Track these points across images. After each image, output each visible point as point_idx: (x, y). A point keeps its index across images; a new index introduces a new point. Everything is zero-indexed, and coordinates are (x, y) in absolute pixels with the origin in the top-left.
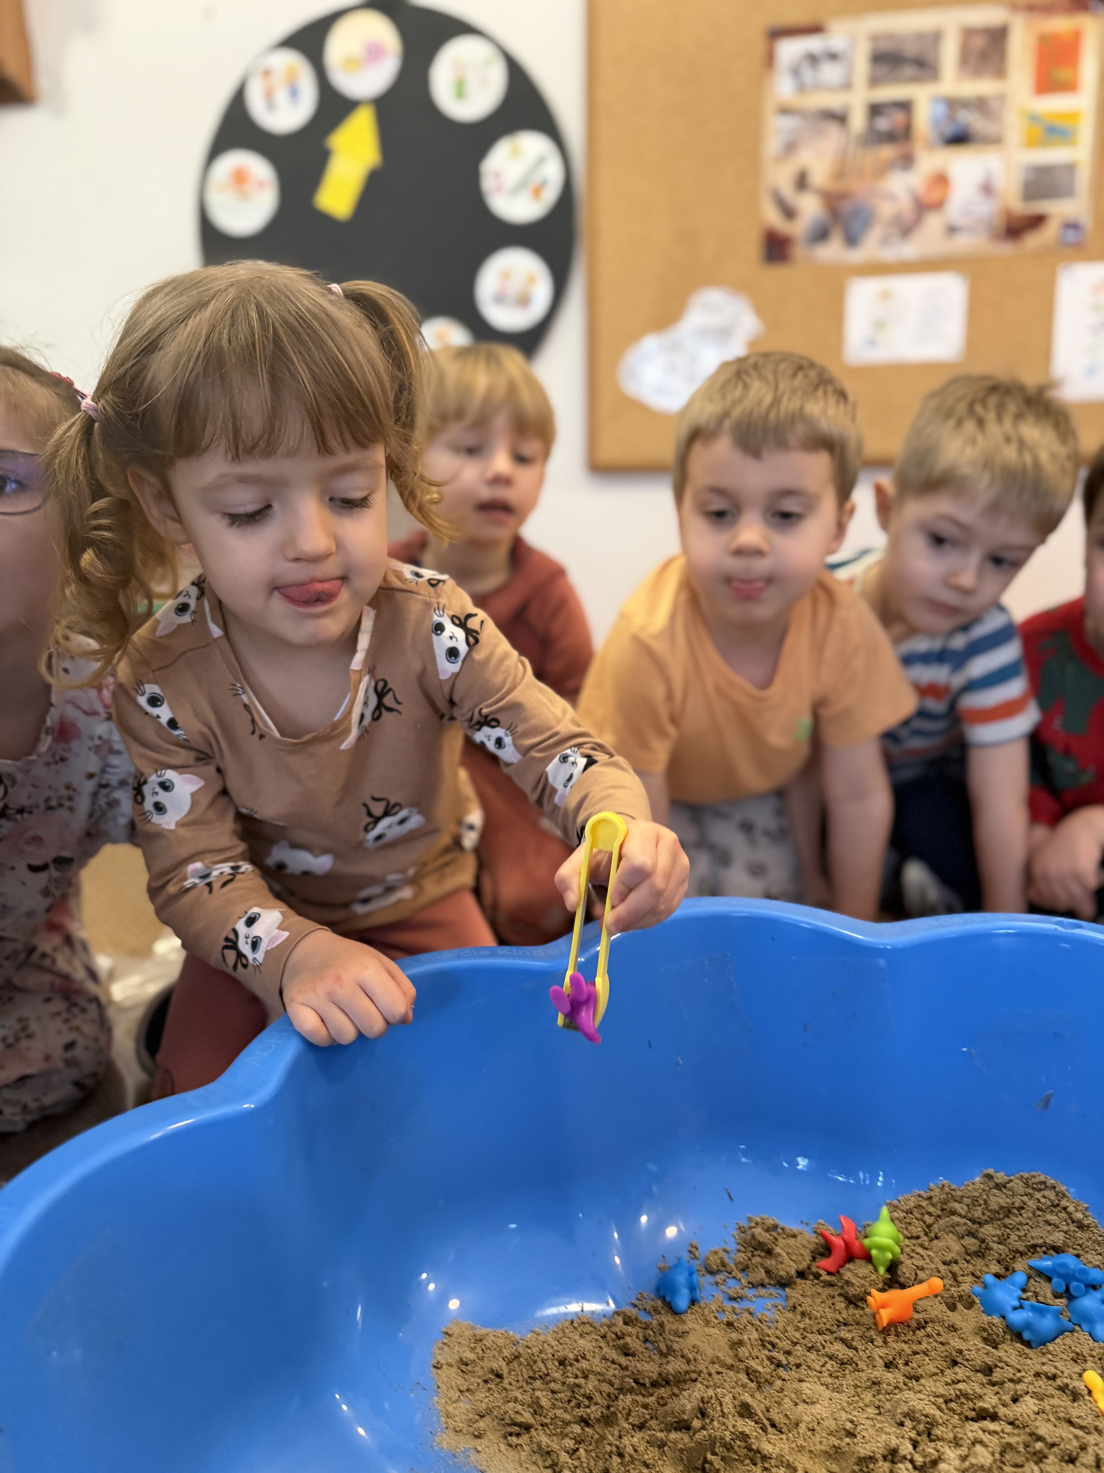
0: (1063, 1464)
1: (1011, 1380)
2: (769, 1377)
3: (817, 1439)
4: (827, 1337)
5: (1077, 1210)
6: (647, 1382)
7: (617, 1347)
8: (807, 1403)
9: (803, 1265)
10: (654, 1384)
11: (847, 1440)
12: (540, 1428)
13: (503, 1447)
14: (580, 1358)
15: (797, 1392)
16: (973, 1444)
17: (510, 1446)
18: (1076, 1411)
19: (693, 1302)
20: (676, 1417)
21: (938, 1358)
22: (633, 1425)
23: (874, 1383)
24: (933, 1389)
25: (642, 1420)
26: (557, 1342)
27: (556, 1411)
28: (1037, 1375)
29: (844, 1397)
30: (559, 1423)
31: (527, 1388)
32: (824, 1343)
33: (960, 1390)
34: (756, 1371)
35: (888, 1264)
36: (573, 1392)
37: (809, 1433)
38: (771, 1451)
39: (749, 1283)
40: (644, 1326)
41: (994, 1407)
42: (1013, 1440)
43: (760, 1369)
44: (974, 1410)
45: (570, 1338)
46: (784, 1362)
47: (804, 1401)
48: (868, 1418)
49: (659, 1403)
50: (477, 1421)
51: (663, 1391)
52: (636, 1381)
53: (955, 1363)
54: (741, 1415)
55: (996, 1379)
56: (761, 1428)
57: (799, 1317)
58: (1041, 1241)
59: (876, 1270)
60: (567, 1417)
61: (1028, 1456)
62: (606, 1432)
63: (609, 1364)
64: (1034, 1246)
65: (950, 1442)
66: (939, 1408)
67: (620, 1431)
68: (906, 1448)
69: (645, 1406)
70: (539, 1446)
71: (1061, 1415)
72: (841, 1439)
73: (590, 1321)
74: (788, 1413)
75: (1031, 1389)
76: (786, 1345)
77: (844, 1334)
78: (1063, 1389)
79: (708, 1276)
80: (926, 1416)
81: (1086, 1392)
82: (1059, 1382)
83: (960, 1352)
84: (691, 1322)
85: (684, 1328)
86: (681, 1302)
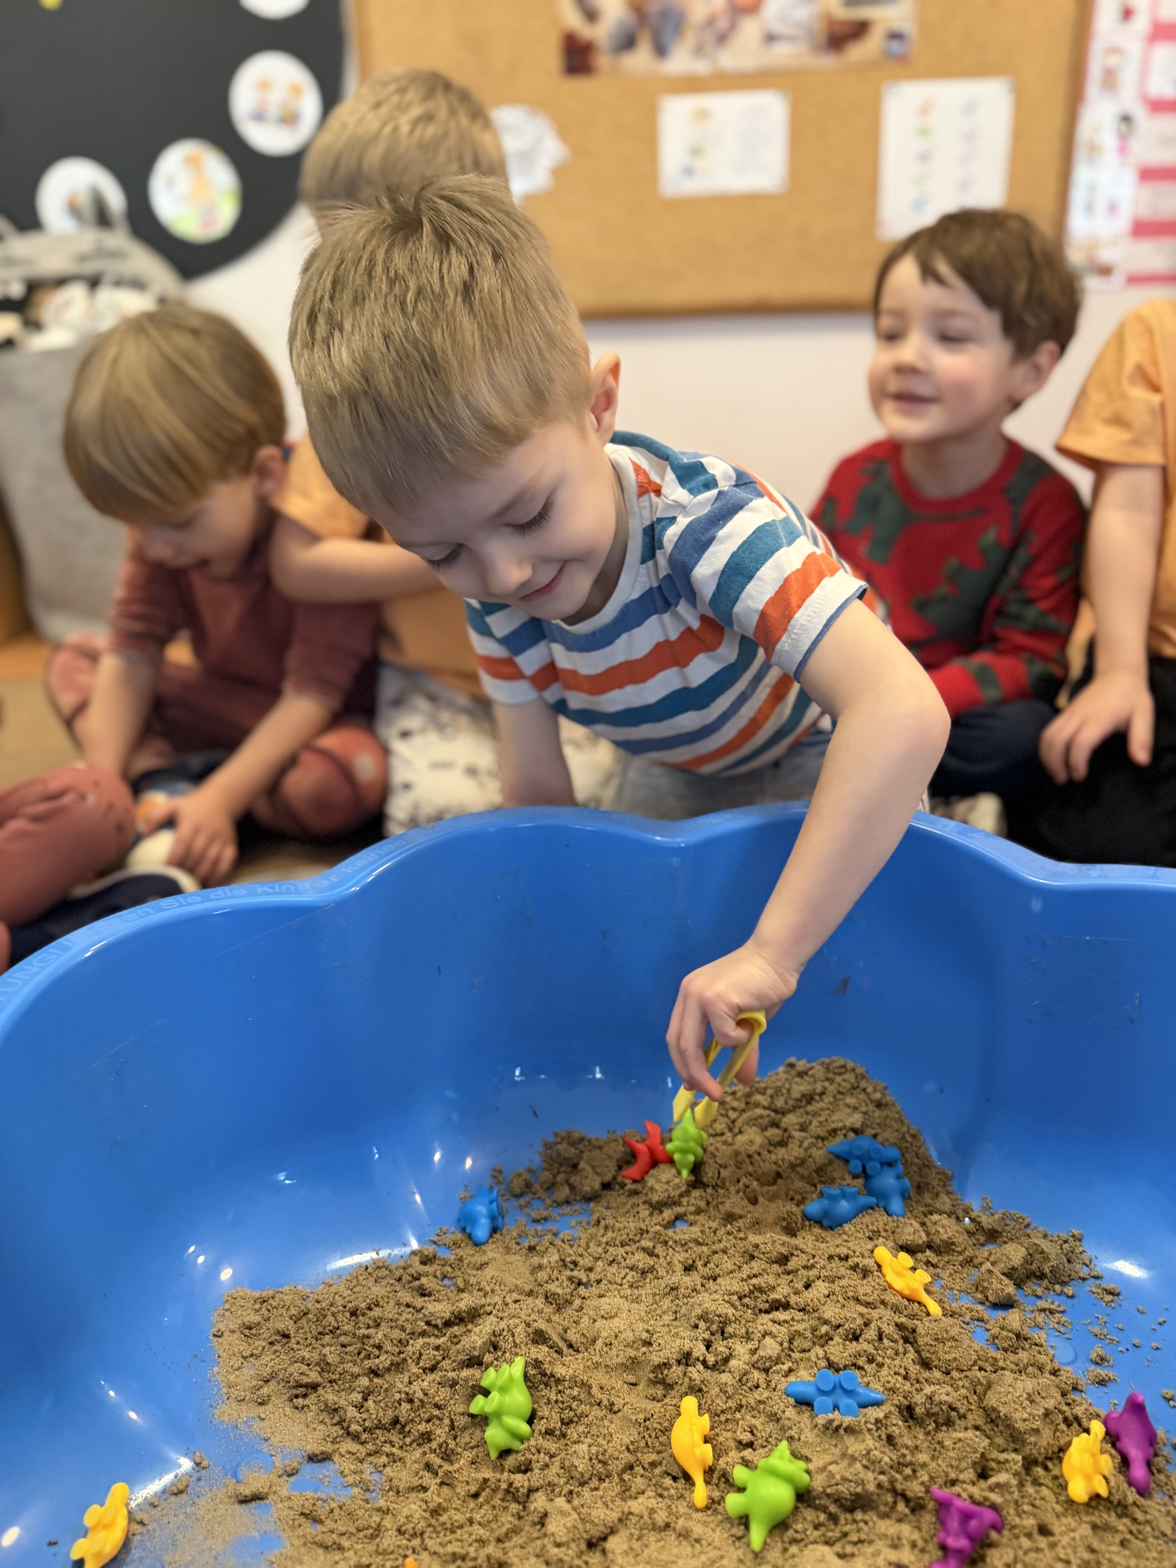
0: (848, 1343)
1: (805, 1267)
2: (569, 1297)
3: (614, 1351)
4: (628, 1248)
5: (875, 1091)
6: (439, 1322)
7: (412, 1289)
8: (606, 1319)
9: (608, 1178)
10: (448, 1324)
11: (644, 1349)
12: (328, 1385)
13: (288, 1410)
14: (372, 1306)
15: (597, 1309)
16: (764, 1336)
17: (297, 1408)
18: (865, 1288)
19: (494, 1230)
20: (467, 1355)
21: (737, 1255)
22: (424, 1370)
23: (672, 1289)
24: (728, 1288)
25: (433, 1362)
26: (349, 1292)
27: (345, 1365)
28: (831, 1258)
29: (643, 1307)
30: (348, 1377)
31: (316, 1345)
32: (624, 1255)
33: (754, 1286)
34: (554, 1294)
35: (691, 1166)
36: (363, 1343)
37: (605, 1349)
38: (564, 1373)
39: (554, 1202)
40: (442, 1262)
41: (785, 1297)
42: (800, 1327)
43: (559, 1291)
44: (768, 1302)
45: (363, 1286)
46: (584, 1280)
47: (603, 1317)
48: (664, 1325)
49: (452, 1342)
50: (261, 1387)
51: (455, 1329)
52: (428, 1323)
53: (753, 1257)
54: (535, 1342)
55: (790, 1268)
56: (556, 1351)
57: (602, 1231)
58: (840, 1125)
59: (679, 1173)
60: (356, 1370)
61: (815, 1340)
62: (396, 1380)
63: (403, 1308)
64: (835, 1130)
65: (742, 1337)
66: (733, 1305)
67: (410, 1378)
68: (699, 1350)
69: (437, 1348)
70: (326, 1405)
71: (850, 1294)
72: (637, 1349)
73: (386, 1264)
74: (585, 1332)
75: (824, 1273)
76: (586, 1262)
77: (646, 1243)
78: (854, 1268)
79: (513, 1200)
80: (719, 1316)
81: (876, 1268)
82: (850, 1262)
83: (757, 1246)
84: (492, 1252)
85: (484, 1259)
86: (481, 1232)
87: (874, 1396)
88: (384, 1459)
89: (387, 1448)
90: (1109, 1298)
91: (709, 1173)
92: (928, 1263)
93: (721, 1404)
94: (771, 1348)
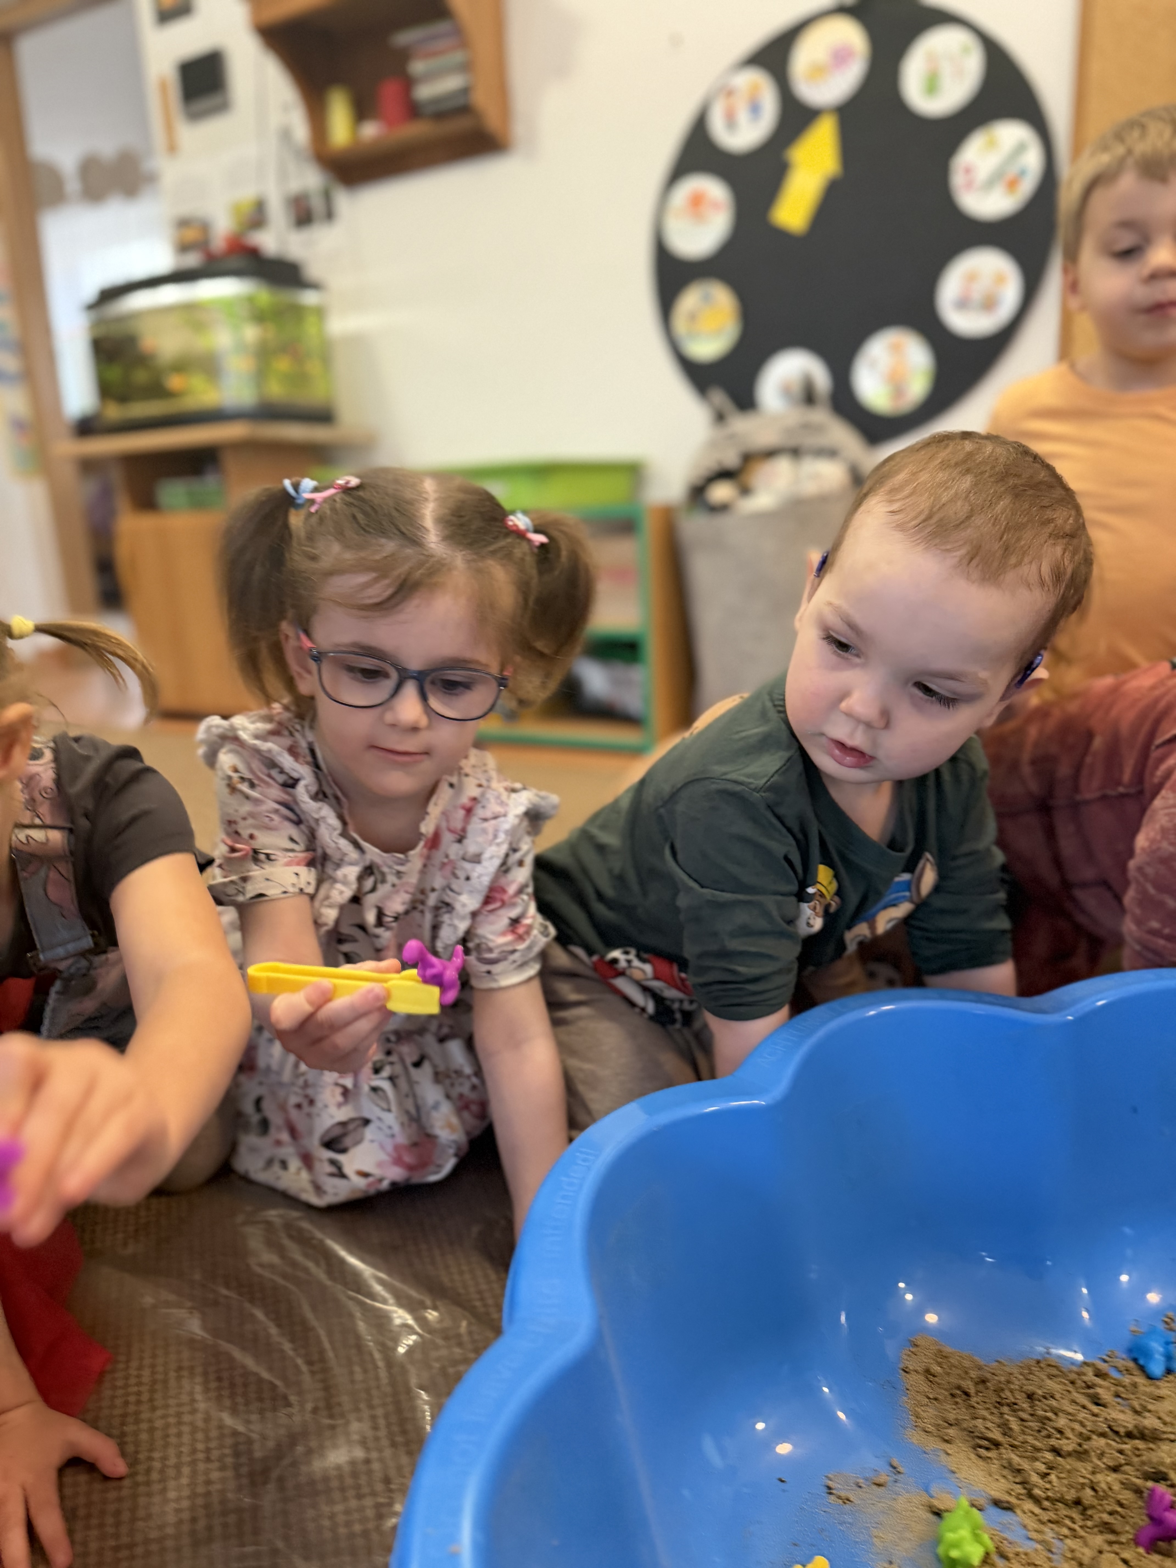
7: (1088, 1396)
10: (1130, 1435)
12: (1010, 1448)
14: (1048, 1396)
17: (980, 1457)
19: (1170, 1372)
26: (1023, 1377)
31: (995, 1411)
36: (1043, 1423)
45: (1036, 1376)
49: (1134, 1453)
50: (946, 1428)
62: (1079, 1465)
63: (1079, 1407)
67: (1093, 1468)
69: (1121, 1452)
70: (1010, 1464)
73: (1058, 1364)
84: (1167, 1389)
85: (1159, 1393)
86: (1155, 1368)
88: (1065, 1531)
89: (1068, 1522)
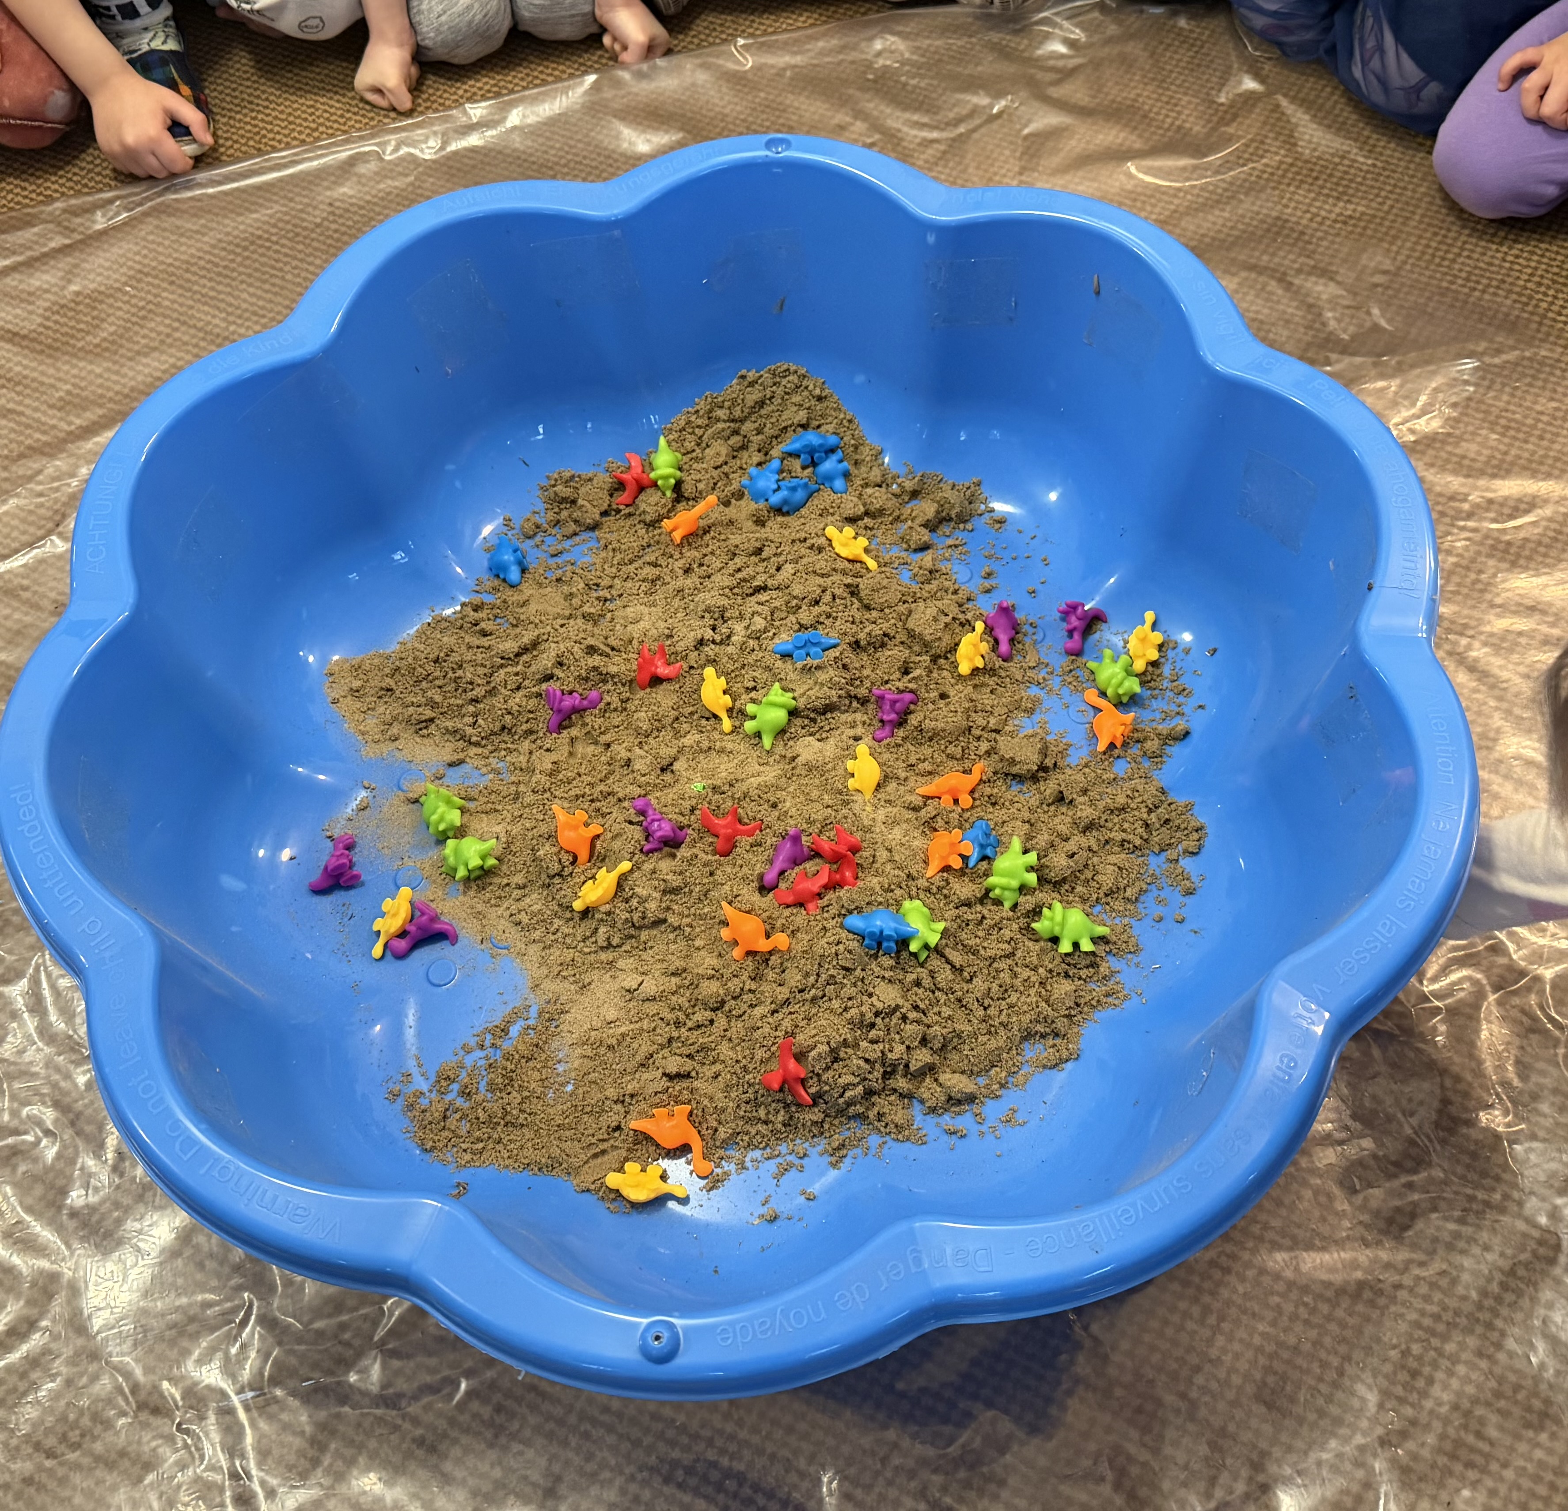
0: (811, 608)
1: (775, 555)
2: (601, 613)
4: (636, 564)
5: (815, 387)
6: (511, 656)
7: (475, 633)
8: (634, 623)
9: (605, 506)
15: (625, 618)
16: (753, 615)
17: (423, 736)
18: (821, 563)
20: (542, 673)
21: (722, 555)
22: (512, 690)
23: (679, 591)
24: (721, 583)
25: (517, 684)
27: (449, 701)
28: (793, 541)
29: (659, 609)
31: (417, 691)
32: (635, 570)
33: (740, 578)
34: (589, 613)
35: (673, 486)
36: (457, 683)
39: (564, 536)
40: (490, 607)
41: (764, 582)
42: (777, 604)
43: (592, 610)
44: (751, 588)
45: (434, 639)
46: (609, 597)
47: (631, 622)
48: (679, 621)
50: (388, 729)
52: (503, 658)
53: (735, 554)
54: (589, 654)
55: (764, 557)
56: (605, 656)
57: (611, 554)
58: (790, 422)
59: (664, 494)
61: (789, 610)
62: (494, 702)
64: (785, 428)
65: (737, 618)
66: (727, 596)
68: (709, 634)
69: (517, 674)
70: (447, 729)
71: (810, 569)
74: (621, 636)
75: (789, 556)
76: (606, 582)
77: (649, 557)
78: (811, 548)
79: (528, 542)
80: (718, 606)
81: (827, 543)
82: (808, 543)
84: (528, 590)
85: (525, 598)
86: (514, 574)
87: (832, 641)
88: (503, 753)
89: (503, 746)
90: (997, 526)
91: (688, 489)
92: (866, 528)
93: (730, 667)
94: (759, 623)
